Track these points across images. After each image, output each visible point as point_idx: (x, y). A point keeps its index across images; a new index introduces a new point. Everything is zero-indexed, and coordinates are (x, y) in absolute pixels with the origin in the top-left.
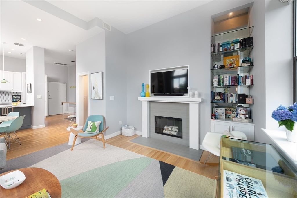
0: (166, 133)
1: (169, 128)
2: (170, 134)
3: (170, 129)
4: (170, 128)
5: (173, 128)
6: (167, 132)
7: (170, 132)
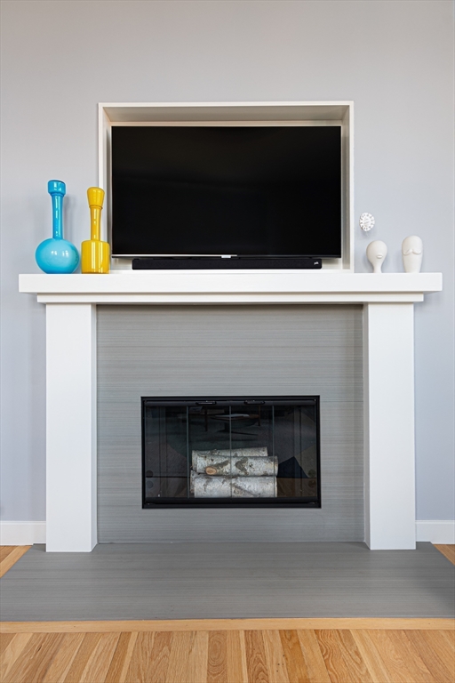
0: (215, 494)
1: (225, 464)
2: (241, 495)
3: (231, 468)
4: (234, 462)
5: (245, 459)
6: (218, 488)
7: (240, 483)
